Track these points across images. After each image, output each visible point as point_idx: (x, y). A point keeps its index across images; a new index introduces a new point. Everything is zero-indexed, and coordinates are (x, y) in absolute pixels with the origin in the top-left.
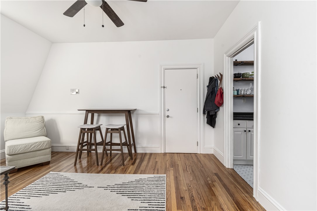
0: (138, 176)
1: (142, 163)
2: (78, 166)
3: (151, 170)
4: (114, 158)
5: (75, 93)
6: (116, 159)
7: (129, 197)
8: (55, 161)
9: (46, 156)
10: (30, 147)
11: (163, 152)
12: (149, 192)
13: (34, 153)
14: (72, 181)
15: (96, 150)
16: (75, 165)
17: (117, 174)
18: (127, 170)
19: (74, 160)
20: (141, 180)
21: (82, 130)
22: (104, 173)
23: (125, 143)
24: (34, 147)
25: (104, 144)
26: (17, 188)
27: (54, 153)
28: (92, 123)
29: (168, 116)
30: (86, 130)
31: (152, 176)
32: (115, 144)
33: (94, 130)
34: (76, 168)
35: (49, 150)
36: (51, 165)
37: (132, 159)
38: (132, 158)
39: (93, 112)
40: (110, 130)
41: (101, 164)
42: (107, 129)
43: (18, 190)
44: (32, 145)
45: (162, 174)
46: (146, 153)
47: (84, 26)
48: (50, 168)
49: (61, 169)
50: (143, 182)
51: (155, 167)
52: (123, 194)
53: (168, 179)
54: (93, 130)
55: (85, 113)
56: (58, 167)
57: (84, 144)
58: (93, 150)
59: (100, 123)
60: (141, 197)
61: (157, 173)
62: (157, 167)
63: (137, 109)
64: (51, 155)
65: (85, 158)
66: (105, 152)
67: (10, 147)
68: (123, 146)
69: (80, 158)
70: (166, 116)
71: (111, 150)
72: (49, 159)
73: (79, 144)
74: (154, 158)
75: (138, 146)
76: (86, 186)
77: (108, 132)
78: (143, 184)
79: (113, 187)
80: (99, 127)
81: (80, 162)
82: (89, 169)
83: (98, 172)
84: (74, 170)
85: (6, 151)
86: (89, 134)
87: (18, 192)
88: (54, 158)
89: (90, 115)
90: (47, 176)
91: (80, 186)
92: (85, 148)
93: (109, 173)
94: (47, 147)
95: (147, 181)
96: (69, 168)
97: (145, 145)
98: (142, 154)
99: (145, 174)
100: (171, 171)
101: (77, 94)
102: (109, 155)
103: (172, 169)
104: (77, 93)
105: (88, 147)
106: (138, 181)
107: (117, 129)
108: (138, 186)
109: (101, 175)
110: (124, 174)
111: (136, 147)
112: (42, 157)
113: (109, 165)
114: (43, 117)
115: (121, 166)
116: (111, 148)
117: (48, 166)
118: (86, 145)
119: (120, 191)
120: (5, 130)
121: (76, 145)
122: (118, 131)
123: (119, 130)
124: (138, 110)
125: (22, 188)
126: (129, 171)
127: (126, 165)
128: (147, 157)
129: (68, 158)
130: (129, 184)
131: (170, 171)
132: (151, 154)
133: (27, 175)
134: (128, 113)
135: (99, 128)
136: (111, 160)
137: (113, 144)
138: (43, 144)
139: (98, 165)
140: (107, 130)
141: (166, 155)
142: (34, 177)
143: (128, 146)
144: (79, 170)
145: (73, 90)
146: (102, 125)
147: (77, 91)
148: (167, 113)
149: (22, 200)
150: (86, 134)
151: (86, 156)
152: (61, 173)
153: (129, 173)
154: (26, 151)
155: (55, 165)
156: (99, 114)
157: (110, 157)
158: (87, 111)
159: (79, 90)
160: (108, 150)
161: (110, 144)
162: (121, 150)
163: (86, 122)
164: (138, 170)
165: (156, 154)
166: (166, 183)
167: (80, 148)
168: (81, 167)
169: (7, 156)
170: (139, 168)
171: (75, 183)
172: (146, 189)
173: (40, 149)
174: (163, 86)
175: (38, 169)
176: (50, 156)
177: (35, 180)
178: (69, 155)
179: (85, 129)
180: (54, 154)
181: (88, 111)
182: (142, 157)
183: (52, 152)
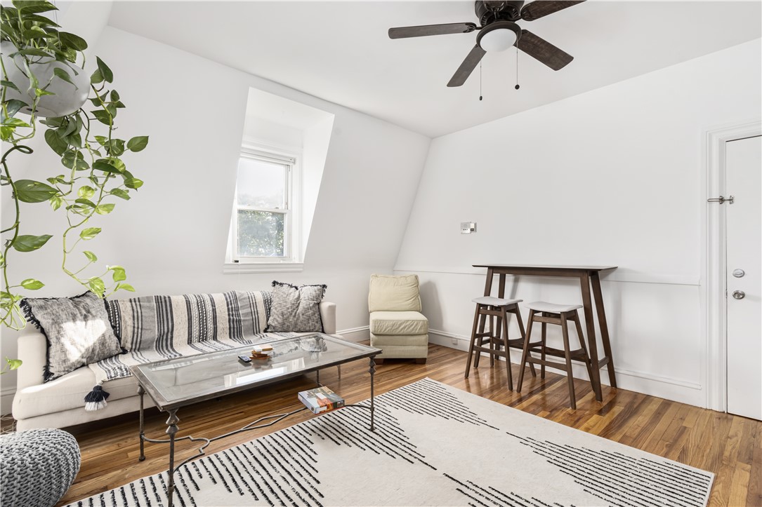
0: (612, 446)
1: (630, 417)
2: (472, 380)
3: (658, 446)
4: (551, 384)
5: (469, 231)
6: (554, 389)
7: (578, 480)
8: (434, 361)
9: (421, 348)
10: (399, 326)
11: (716, 407)
12: (642, 494)
13: (404, 337)
14: (459, 404)
15: (507, 355)
16: (467, 376)
17: (552, 422)
18: (581, 421)
19: (464, 368)
20: (619, 456)
21: (479, 309)
22: (523, 410)
23: (580, 353)
24: (405, 327)
25: (525, 345)
26: (383, 388)
27: (432, 346)
28: (501, 295)
29: (739, 295)
30: (489, 309)
31: (661, 460)
32: (553, 352)
33: (503, 310)
34: (467, 382)
35: (424, 338)
36: (427, 366)
37: (601, 401)
38: (599, 397)
39: (503, 271)
40: (540, 314)
41: (519, 390)
42: (534, 312)
43: (384, 391)
44: (401, 324)
45: (699, 468)
46: (648, 397)
47: (481, 98)
48: (425, 370)
49: (443, 377)
50: (623, 464)
51: (676, 441)
52: (564, 468)
53: (719, 487)
54: (500, 310)
55: (486, 273)
56: (437, 373)
57: (484, 338)
58: (503, 354)
59: (518, 298)
60: (614, 495)
61: (680, 459)
62: (682, 443)
63: (620, 266)
64: (429, 348)
65: (486, 368)
66: (527, 364)
67: (376, 322)
68: (572, 361)
69: (476, 365)
70: (731, 293)
71: (544, 363)
72: (425, 355)
73: (475, 336)
74: (678, 416)
75: (620, 369)
76: (484, 423)
77: (535, 318)
78: (625, 469)
79: (541, 445)
80: (516, 304)
81: (477, 373)
82: (493, 392)
83: (511, 405)
84: (465, 386)
85: (371, 328)
86: (495, 318)
87: (384, 394)
88: (432, 355)
89: (496, 277)
90: (421, 382)
91: (472, 418)
92: (487, 346)
93: (534, 413)
94: (422, 331)
95: (639, 466)
96: (455, 379)
97: (644, 372)
98: (636, 395)
99: (636, 447)
100: (737, 471)
101: (473, 233)
102: (539, 375)
103: (749, 467)
104: (472, 230)
105: (492, 347)
106: (610, 456)
107: (557, 316)
108: (608, 466)
109: (516, 412)
110: (572, 426)
111: (615, 370)
112: (414, 348)
113: (536, 397)
114: (416, 277)
115: (565, 406)
116: (543, 358)
117: (423, 367)
118: (488, 341)
119: (557, 459)
120: (370, 294)
121: (469, 337)
122: (559, 321)
123: (562, 316)
124: (623, 270)
125: (389, 390)
126: (586, 425)
127: (580, 409)
128: (653, 407)
129: (455, 360)
130: (582, 453)
131: (733, 469)
132: (667, 404)
133: (394, 373)
134: (592, 278)
135: (514, 308)
136: (543, 387)
137: (549, 351)
138: (417, 325)
139: (511, 389)
140: (533, 315)
141: (732, 419)
142: (403, 379)
143: (588, 362)
144: (473, 388)
145: (465, 226)
146: (522, 301)
147: (472, 226)
148: (736, 285)
149: (388, 408)
150: (488, 317)
151: (489, 365)
152: (443, 385)
153: (587, 430)
154: (393, 333)
155: (433, 368)
156: (517, 276)
157: (540, 381)
158: (490, 268)
159: (475, 224)
160: (537, 362)
161: (540, 348)
162: (568, 368)
163: (487, 293)
164: (617, 431)
165: (686, 409)
166: (710, 496)
167: (476, 344)
168: (479, 384)
169: (372, 335)
170: (620, 427)
171: (465, 409)
172: (632, 484)
173: (411, 333)
174: (716, 196)
175: (409, 367)
176: (425, 348)
177: (404, 384)
178: (456, 356)
179: (487, 306)
180: (433, 349)
181: (493, 269)
182: (632, 403)
183: (429, 344)
